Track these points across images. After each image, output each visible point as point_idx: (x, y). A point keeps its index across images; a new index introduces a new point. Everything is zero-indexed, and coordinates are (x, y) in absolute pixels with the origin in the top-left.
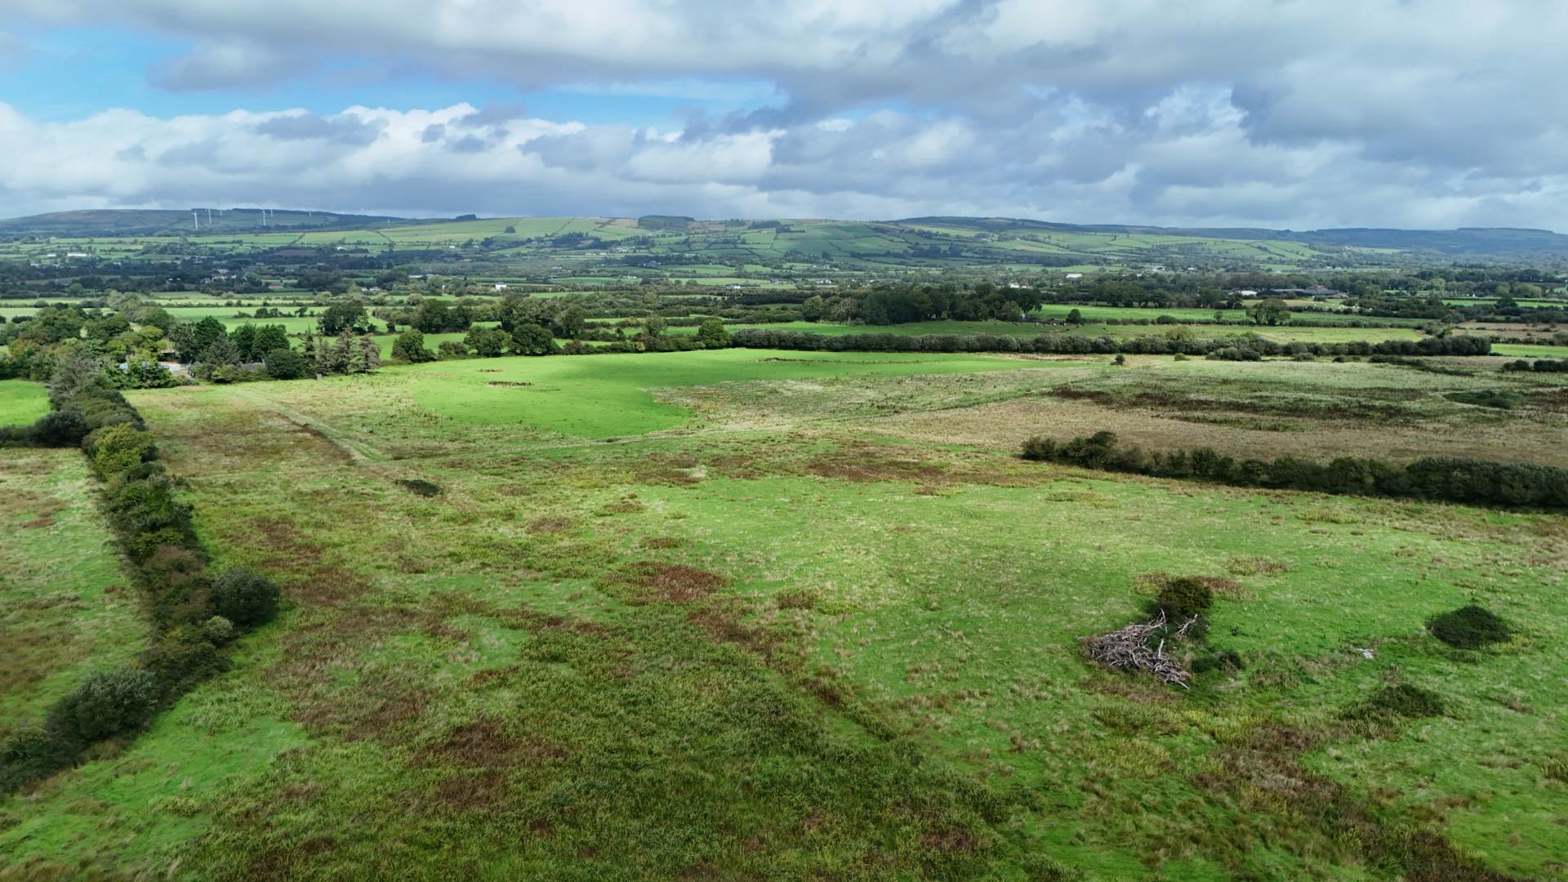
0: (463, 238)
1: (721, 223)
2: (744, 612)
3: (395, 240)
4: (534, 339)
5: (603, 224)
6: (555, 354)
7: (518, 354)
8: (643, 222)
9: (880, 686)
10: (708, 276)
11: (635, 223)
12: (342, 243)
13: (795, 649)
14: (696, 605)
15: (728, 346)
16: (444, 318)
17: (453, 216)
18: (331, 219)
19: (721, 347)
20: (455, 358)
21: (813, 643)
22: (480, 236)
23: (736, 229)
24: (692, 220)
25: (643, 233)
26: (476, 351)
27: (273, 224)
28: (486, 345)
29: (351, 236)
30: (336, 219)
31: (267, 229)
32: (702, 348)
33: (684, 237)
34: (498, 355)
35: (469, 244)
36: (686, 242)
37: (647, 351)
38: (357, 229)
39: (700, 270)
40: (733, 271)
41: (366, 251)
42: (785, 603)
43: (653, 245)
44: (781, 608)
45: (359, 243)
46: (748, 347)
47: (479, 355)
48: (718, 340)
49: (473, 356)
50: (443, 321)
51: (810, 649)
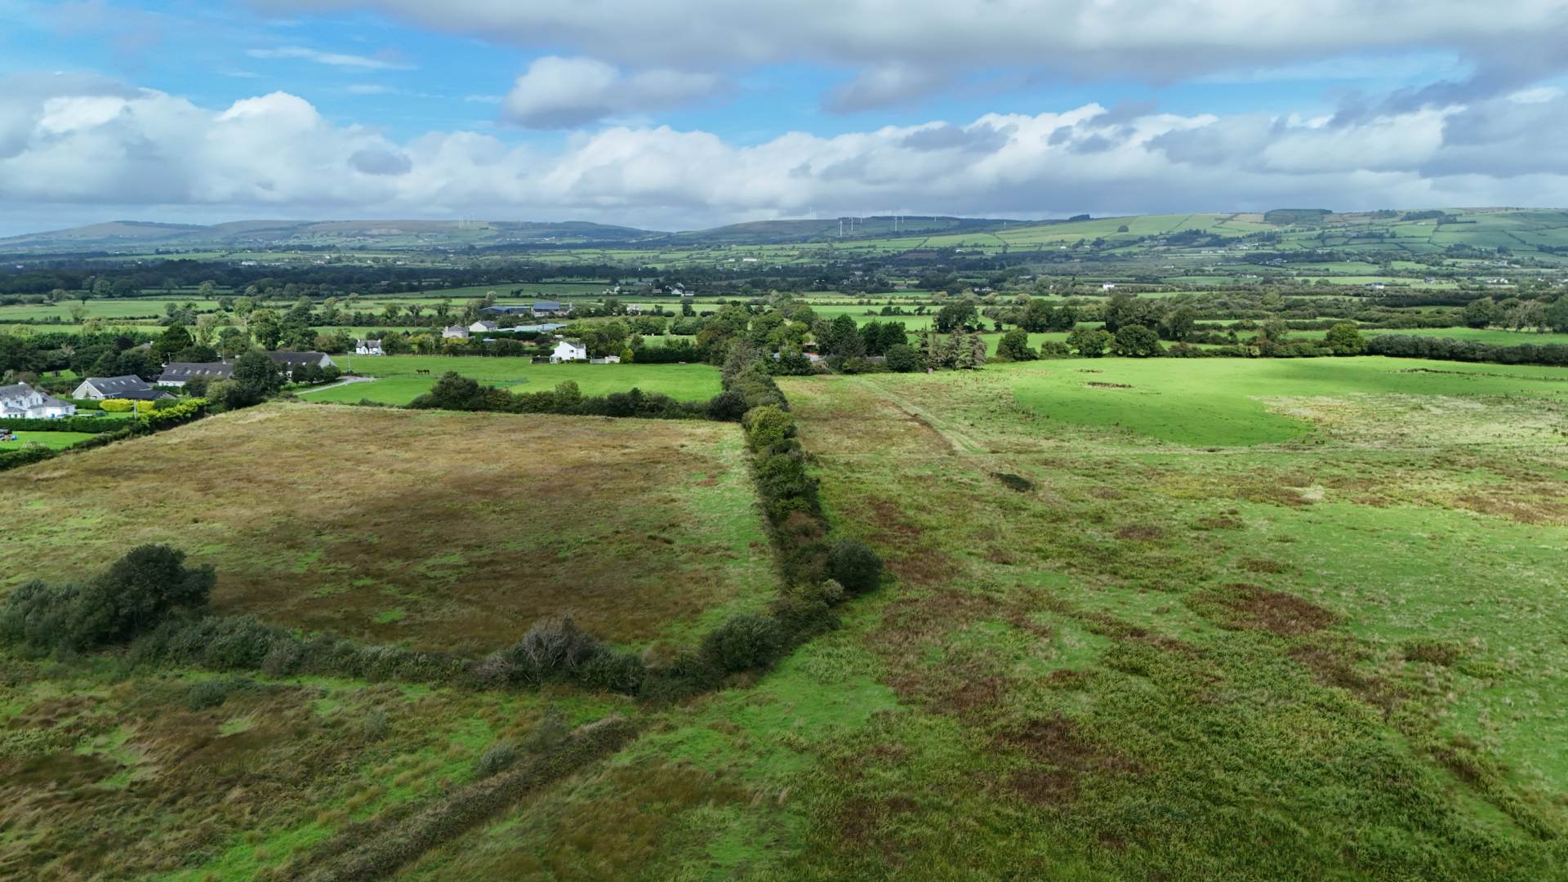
0: (1076, 238)
1: (1365, 215)
2: (1359, 657)
3: (1009, 242)
4: (1138, 340)
5: (1224, 220)
6: (1159, 356)
7: (1119, 356)
8: (1268, 217)
9: (1539, 773)
10: (1344, 275)
11: (1261, 218)
12: (960, 246)
13: (1424, 710)
14: (1300, 639)
15: (1362, 353)
16: (1049, 318)
17: (1067, 217)
18: (953, 223)
19: (1353, 355)
20: (1056, 357)
21: (1449, 706)
22: (1092, 237)
23: (1384, 221)
24: (1330, 212)
25: (1268, 228)
26: (1077, 351)
27: (902, 230)
28: (1087, 346)
29: (969, 239)
30: (956, 223)
31: (898, 235)
32: (1329, 355)
33: (1318, 231)
34: (1099, 355)
35: (1082, 243)
36: (1319, 237)
37: (1262, 356)
38: (975, 232)
39: (1334, 267)
40: (1376, 269)
41: (982, 253)
42: (1414, 654)
43: (1280, 242)
44: (1408, 659)
45: (976, 246)
46: (1387, 355)
47: (1080, 355)
48: (1350, 346)
49: (1075, 356)
50: (1048, 321)
51: (1444, 713)
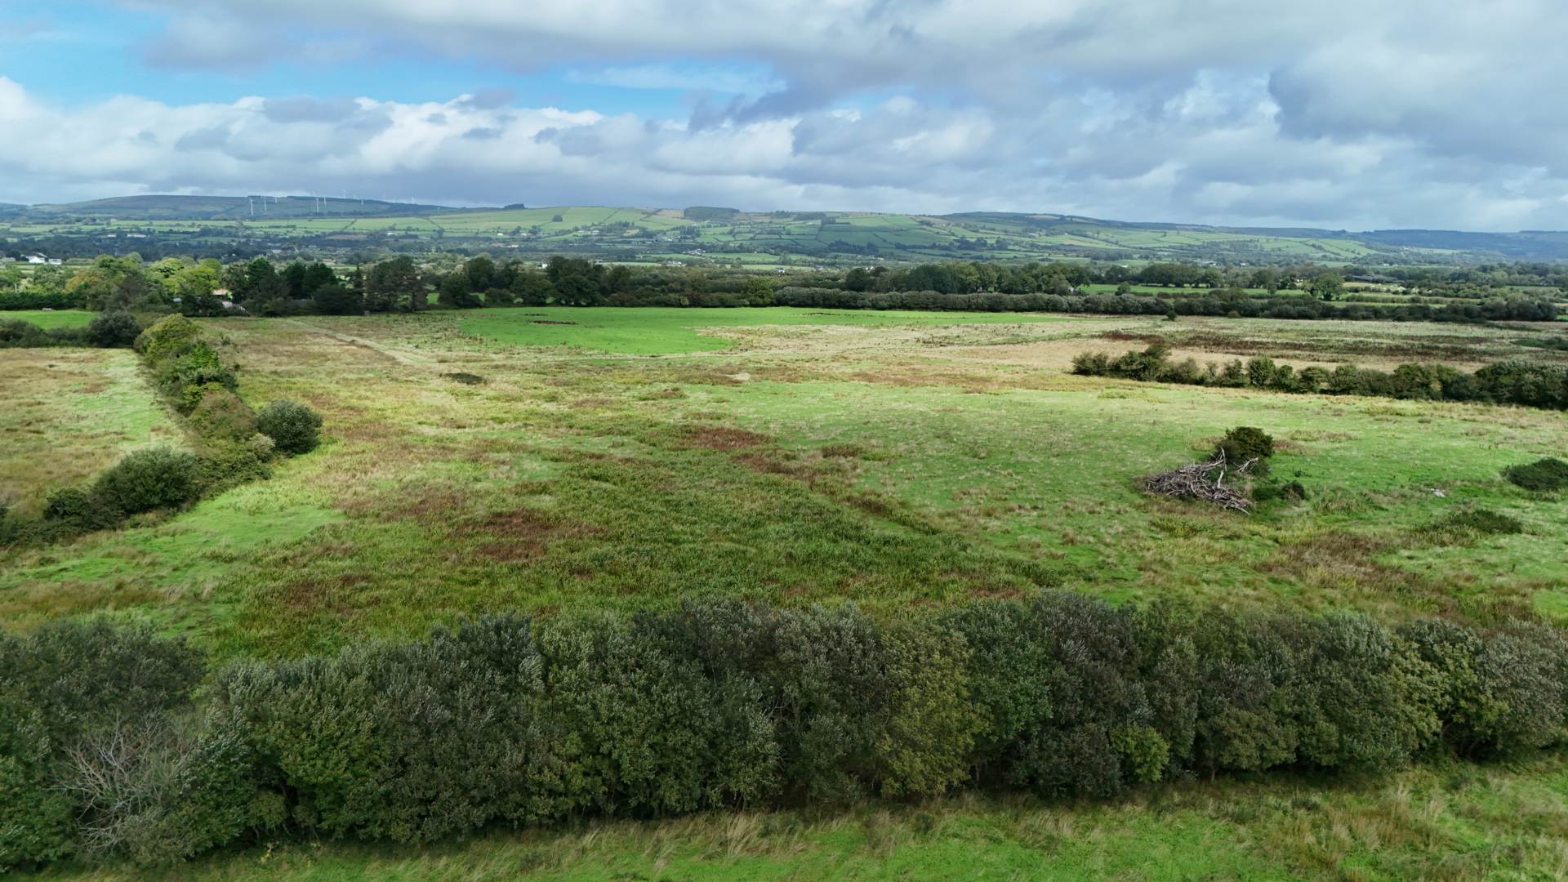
0: (512, 225)
1: (766, 215)
2: (787, 457)
3: (445, 227)
4: (579, 290)
5: (649, 214)
6: (599, 306)
7: (562, 305)
8: (688, 213)
9: (927, 502)
10: (753, 263)
11: (681, 214)
12: (392, 229)
13: (840, 479)
14: (738, 451)
15: (772, 305)
16: (490, 277)
17: (502, 206)
18: (383, 207)
19: (764, 305)
20: (502, 306)
21: (858, 476)
22: (527, 224)
23: (781, 221)
24: (737, 211)
25: (688, 223)
26: (521, 300)
27: (325, 211)
28: (531, 294)
29: (401, 223)
30: (387, 207)
31: (320, 215)
32: (745, 306)
33: (729, 228)
34: (543, 304)
35: (517, 231)
36: (731, 233)
37: (690, 306)
38: (407, 216)
39: (744, 257)
40: (776, 259)
41: (415, 237)
42: (827, 453)
43: (698, 235)
44: (825, 456)
45: (409, 229)
46: (792, 306)
47: (524, 304)
48: (762, 297)
49: (519, 305)
50: (490, 280)
51: (855, 481)
